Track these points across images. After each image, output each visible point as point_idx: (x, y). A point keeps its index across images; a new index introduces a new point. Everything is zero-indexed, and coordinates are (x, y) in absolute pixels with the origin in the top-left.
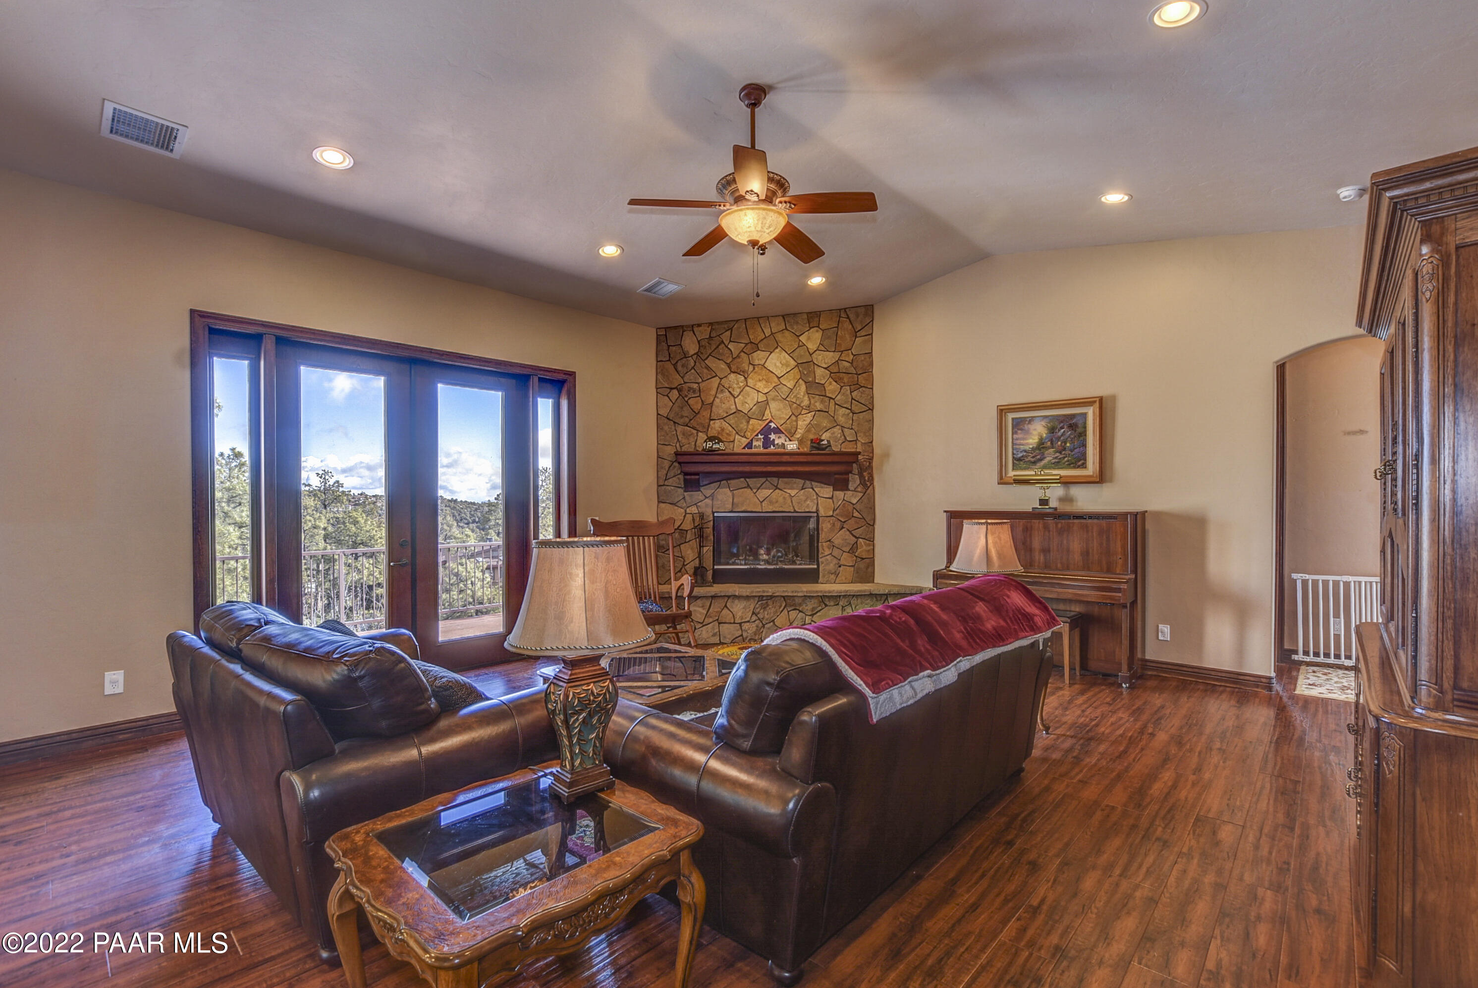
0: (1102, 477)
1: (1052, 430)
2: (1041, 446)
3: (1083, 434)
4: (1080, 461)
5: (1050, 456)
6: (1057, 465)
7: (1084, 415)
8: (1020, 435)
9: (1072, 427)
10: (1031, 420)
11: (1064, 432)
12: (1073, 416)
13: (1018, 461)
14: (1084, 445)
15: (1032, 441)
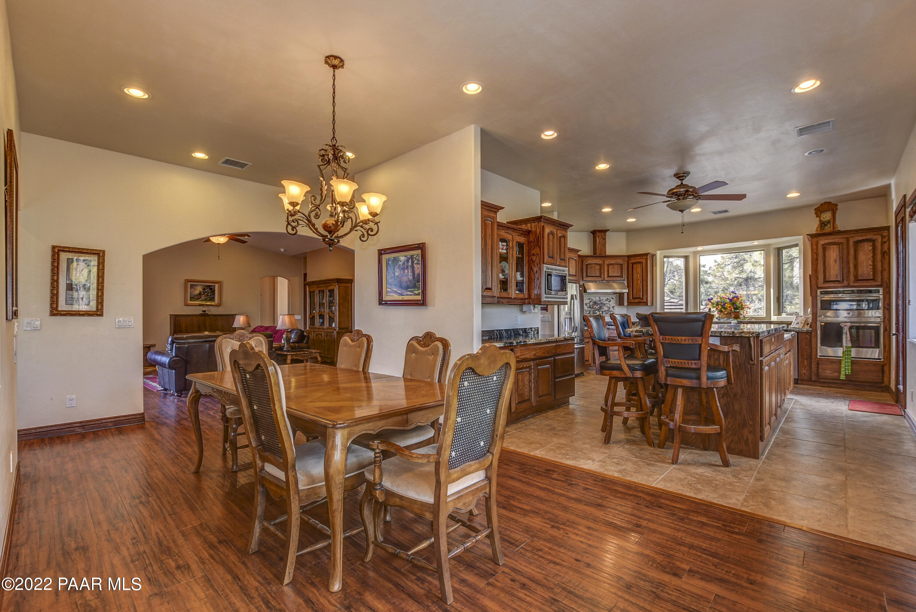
0: (219, 305)
1: (204, 289)
2: (200, 294)
3: (214, 291)
4: (212, 299)
5: (203, 297)
6: (205, 300)
7: (214, 286)
8: (192, 290)
9: (211, 289)
10: (197, 285)
11: (207, 290)
12: (211, 286)
13: (192, 298)
14: (214, 295)
15: (197, 292)
